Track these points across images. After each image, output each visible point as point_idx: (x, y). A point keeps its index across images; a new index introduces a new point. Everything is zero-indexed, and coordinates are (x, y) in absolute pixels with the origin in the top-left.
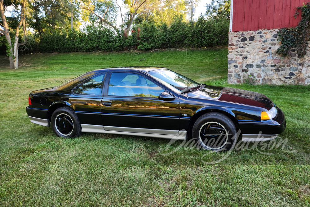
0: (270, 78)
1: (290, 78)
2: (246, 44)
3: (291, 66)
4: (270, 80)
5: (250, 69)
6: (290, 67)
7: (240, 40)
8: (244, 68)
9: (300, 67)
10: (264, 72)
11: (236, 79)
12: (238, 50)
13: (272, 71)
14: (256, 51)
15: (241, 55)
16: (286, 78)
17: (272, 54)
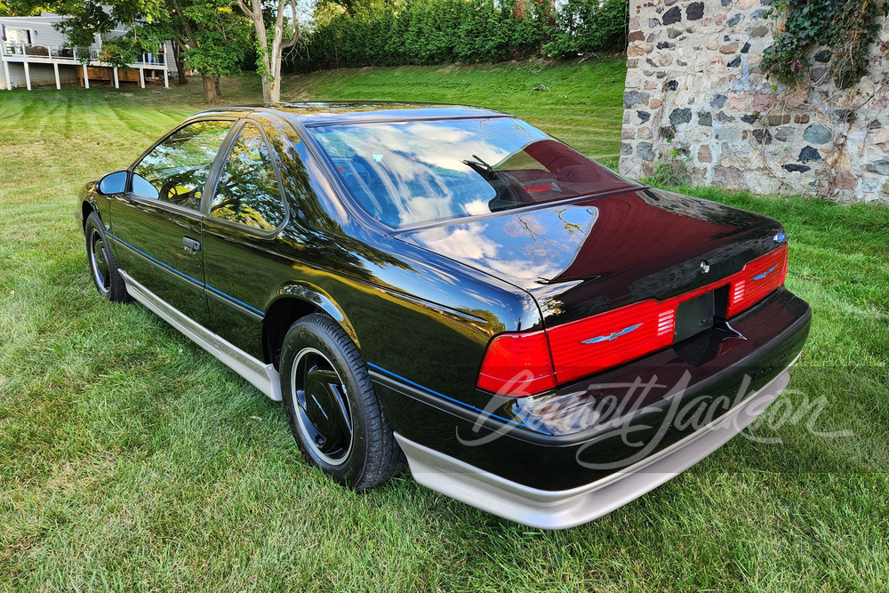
0: (737, 165)
1: (802, 169)
2: (677, 34)
3: (811, 122)
4: (738, 173)
5: (682, 127)
6: (806, 126)
7: (659, 17)
8: (666, 122)
9: (842, 128)
10: (720, 142)
11: (640, 159)
12: (655, 55)
13: (744, 138)
14: (704, 58)
15: (660, 76)
16: (790, 168)
17: (751, 72)
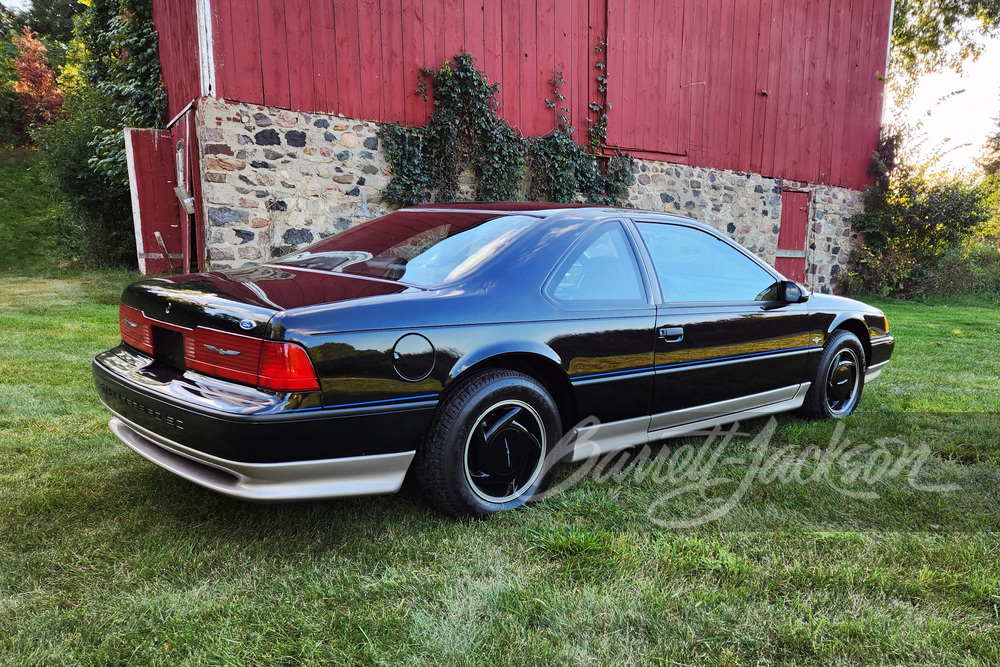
2: (277, 156)
7: (252, 135)
8: (278, 241)
12: (248, 172)
14: (316, 184)
15: (261, 195)
17: (369, 201)
